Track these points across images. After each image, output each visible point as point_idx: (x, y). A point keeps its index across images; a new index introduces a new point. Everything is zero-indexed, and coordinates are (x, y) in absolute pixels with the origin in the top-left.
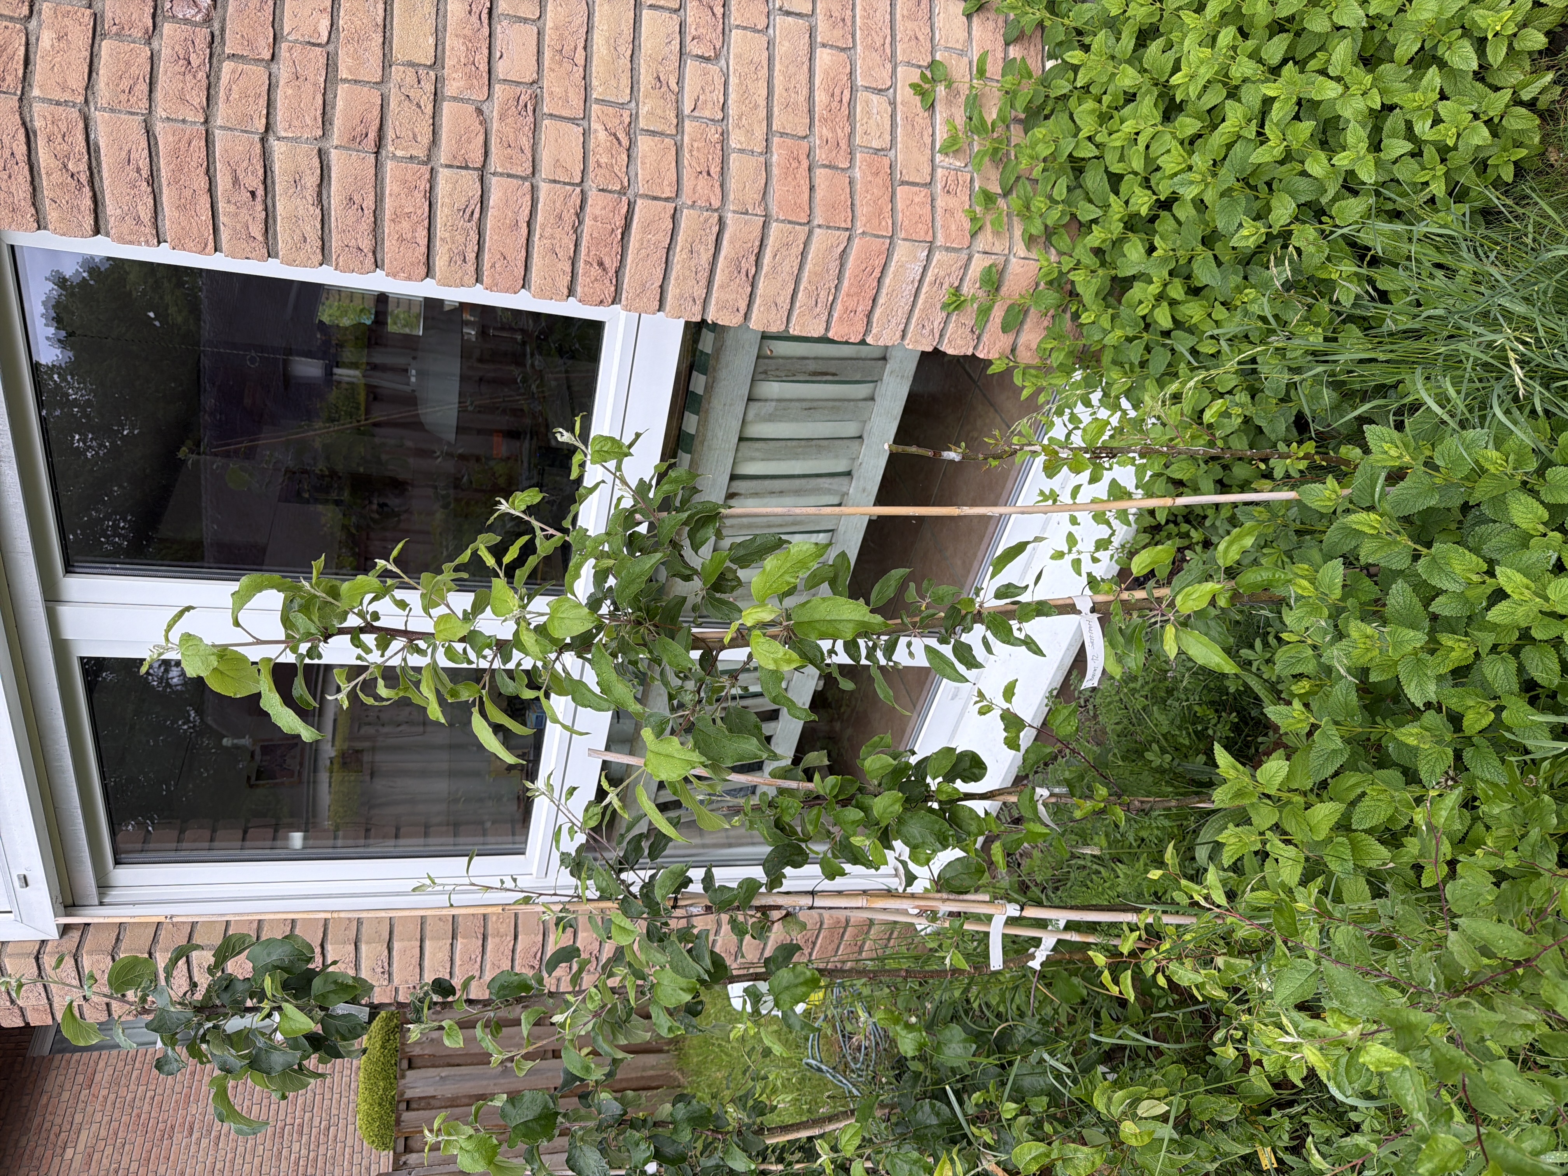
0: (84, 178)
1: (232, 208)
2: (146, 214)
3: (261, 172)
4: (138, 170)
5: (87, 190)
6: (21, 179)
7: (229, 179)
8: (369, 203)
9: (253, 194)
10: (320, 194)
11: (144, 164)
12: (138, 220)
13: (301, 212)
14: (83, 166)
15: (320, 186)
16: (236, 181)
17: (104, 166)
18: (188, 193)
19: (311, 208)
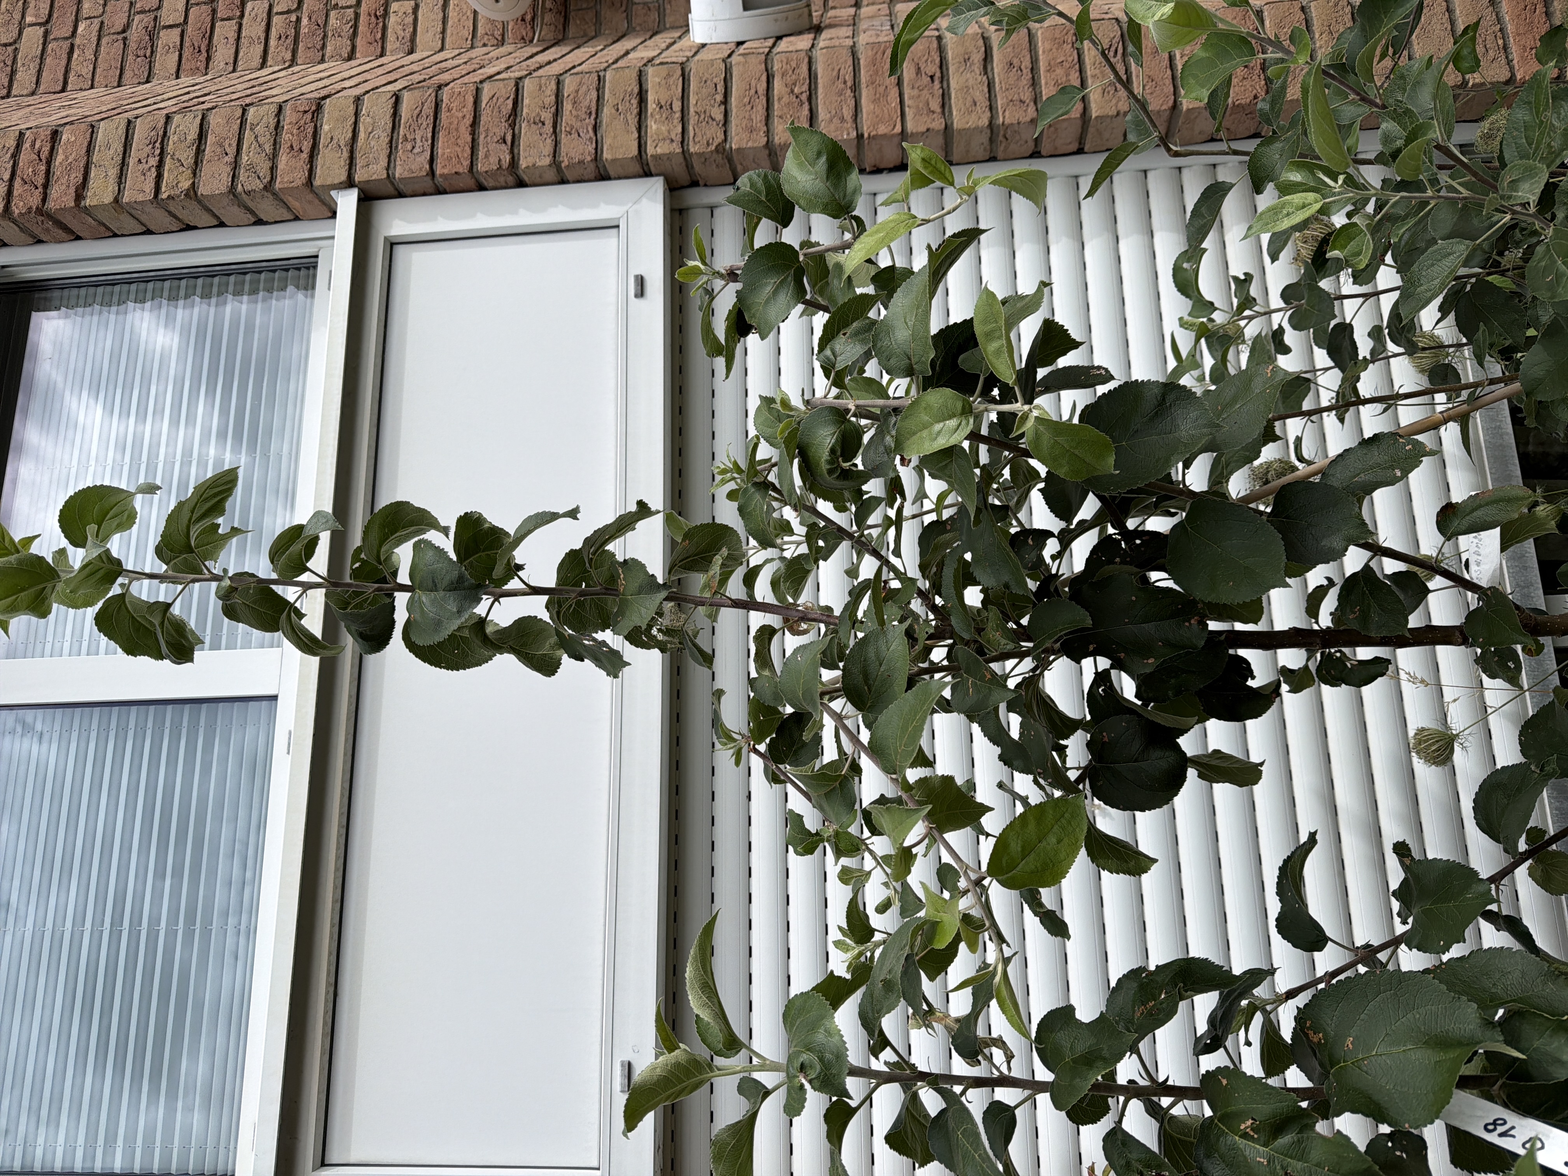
0: (804, 97)
1: (916, 92)
2: (848, 113)
3: (938, 60)
4: (845, 82)
5: (806, 106)
6: (760, 107)
7: (913, 71)
8: (1027, 63)
9: (932, 77)
10: (985, 68)
11: (849, 78)
12: (843, 120)
13: (971, 82)
14: (805, 87)
15: (985, 60)
16: (918, 71)
17: (820, 86)
18: (882, 89)
19: (979, 78)
